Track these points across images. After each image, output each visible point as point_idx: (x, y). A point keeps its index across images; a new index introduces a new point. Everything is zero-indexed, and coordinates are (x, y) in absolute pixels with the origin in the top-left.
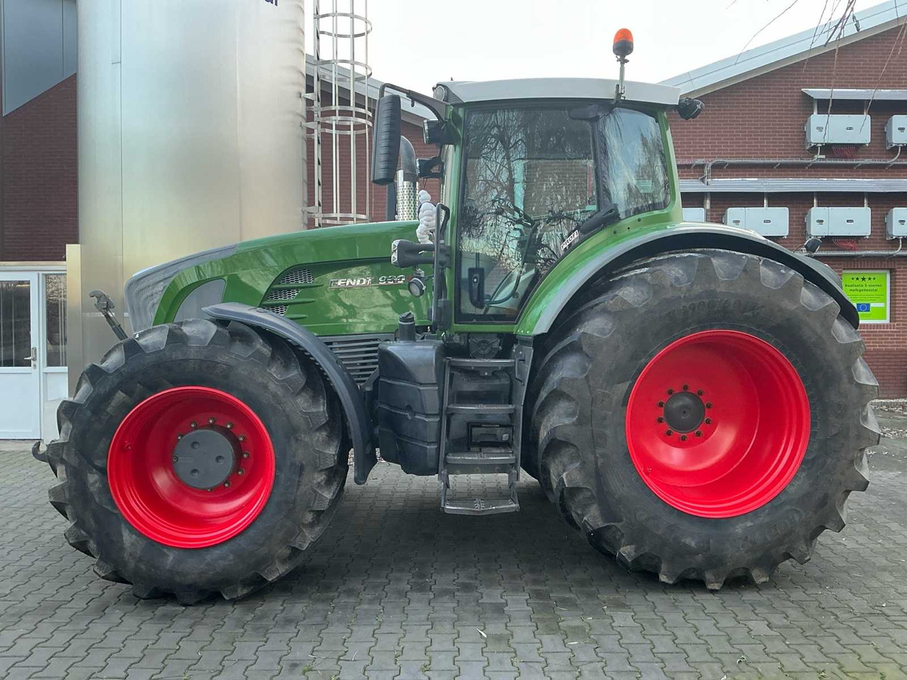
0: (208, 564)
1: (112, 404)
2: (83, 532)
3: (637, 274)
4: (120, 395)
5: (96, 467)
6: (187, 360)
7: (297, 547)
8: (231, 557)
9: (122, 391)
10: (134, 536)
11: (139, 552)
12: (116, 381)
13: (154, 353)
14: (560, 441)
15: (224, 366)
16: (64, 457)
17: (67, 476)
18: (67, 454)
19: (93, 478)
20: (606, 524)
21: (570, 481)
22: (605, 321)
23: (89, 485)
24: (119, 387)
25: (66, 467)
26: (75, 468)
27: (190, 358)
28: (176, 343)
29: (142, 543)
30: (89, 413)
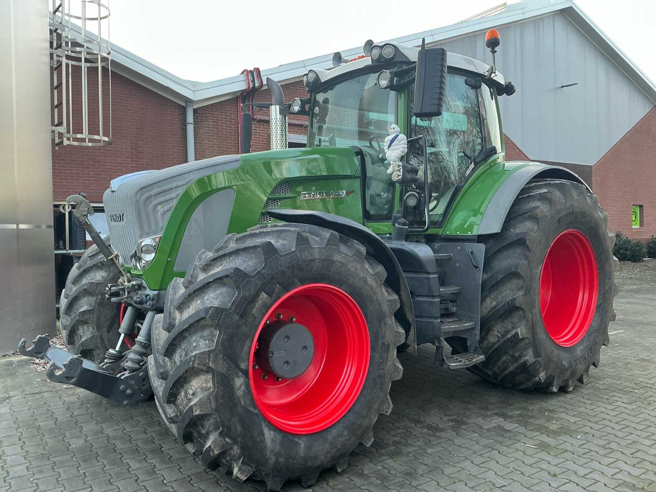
0: (331, 443)
1: (256, 306)
2: (227, 440)
3: (541, 193)
4: (264, 295)
5: (241, 370)
6: (314, 260)
7: (384, 413)
8: (346, 433)
9: (265, 292)
10: (272, 432)
11: (278, 447)
12: (259, 283)
13: (287, 254)
14: (518, 307)
15: (339, 264)
16: (211, 365)
17: (214, 385)
18: (214, 362)
19: (239, 382)
20: (536, 360)
21: (521, 333)
22: (533, 224)
23: (236, 390)
24: (262, 289)
25: (213, 375)
26: (222, 374)
27: (316, 258)
28: (303, 244)
29: (279, 437)
30: (236, 317)
